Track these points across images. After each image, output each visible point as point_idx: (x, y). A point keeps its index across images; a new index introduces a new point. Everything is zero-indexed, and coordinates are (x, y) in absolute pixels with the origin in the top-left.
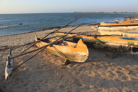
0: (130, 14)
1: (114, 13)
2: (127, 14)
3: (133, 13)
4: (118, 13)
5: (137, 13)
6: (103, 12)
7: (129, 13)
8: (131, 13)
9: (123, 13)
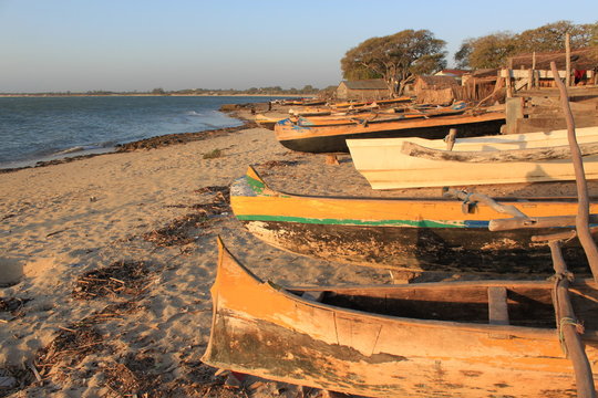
0: (215, 95)
1: (155, 91)
2: (206, 95)
3: (227, 92)
4: (173, 92)
5: (241, 92)
6: (105, 93)
7: (215, 91)
8: (220, 91)
9: (191, 92)
